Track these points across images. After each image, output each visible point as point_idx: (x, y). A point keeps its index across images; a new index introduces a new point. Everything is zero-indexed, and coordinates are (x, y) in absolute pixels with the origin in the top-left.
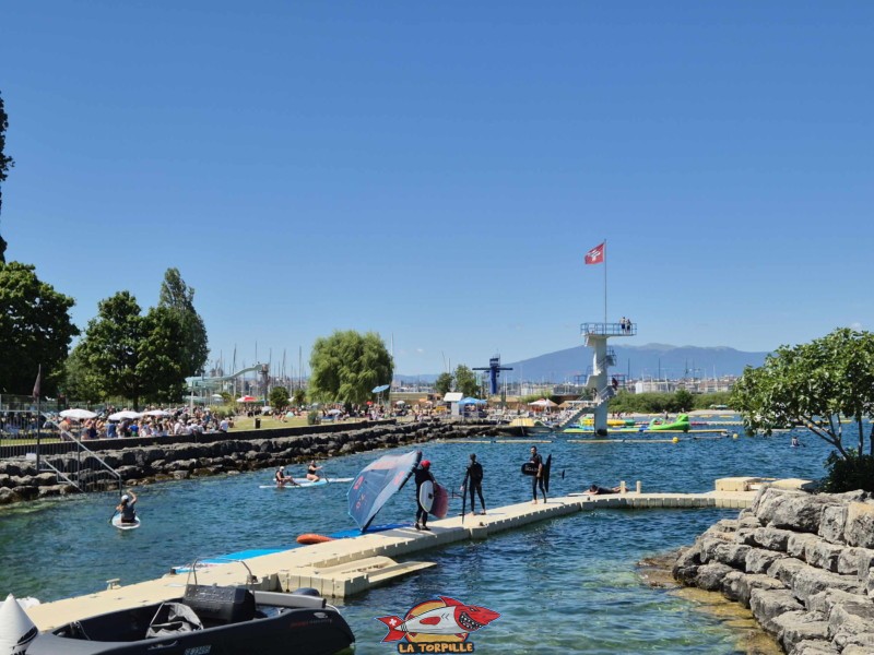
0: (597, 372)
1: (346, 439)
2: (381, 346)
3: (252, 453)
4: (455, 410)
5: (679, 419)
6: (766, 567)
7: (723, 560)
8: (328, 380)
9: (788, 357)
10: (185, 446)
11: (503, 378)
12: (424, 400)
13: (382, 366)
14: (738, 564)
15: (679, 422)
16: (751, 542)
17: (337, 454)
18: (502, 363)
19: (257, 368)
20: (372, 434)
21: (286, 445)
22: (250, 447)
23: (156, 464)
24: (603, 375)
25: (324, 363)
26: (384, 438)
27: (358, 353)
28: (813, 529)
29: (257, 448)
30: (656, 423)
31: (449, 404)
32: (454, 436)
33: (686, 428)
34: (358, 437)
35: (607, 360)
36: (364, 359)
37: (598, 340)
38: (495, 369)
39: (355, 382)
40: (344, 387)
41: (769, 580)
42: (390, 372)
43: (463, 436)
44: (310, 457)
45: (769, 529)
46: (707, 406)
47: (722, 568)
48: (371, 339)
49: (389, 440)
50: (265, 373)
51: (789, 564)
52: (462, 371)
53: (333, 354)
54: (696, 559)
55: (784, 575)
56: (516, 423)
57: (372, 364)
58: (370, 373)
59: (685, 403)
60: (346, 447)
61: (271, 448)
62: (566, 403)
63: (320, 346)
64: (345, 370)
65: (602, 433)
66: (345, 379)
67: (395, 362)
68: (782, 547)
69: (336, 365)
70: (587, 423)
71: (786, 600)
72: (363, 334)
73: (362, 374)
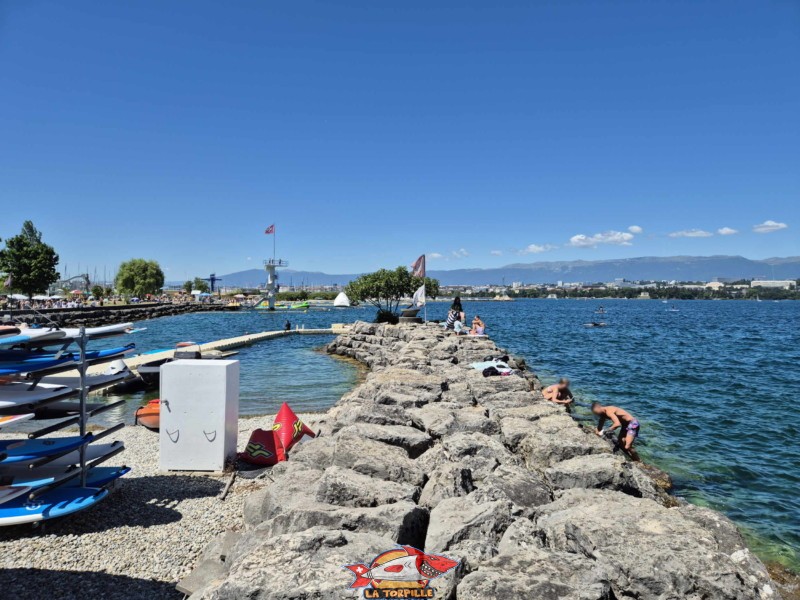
0: (270, 282)
1: (154, 311)
2: (157, 267)
3: (112, 317)
4: (197, 299)
5: (305, 303)
6: (359, 346)
7: (345, 345)
8: (129, 283)
9: (365, 278)
10: (79, 313)
11: (217, 284)
12: (177, 294)
13: (159, 278)
14: (350, 346)
15: (304, 304)
16: (354, 339)
17: (151, 318)
18: (217, 276)
19: (82, 276)
20: (165, 309)
21: (127, 313)
22: (111, 314)
23: (67, 320)
24: (273, 284)
25: (126, 275)
26: (171, 310)
27: (145, 269)
28: (374, 334)
29: (114, 314)
30: (295, 305)
31: (194, 296)
32: (202, 310)
33: (308, 307)
34: (159, 310)
35: (275, 277)
36: (148, 273)
37: (271, 268)
38: (213, 279)
39: (144, 284)
40: (137, 287)
41: (361, 349)
42: (163, 280)
43: (206, 310)
44: (139, 318)
45: (360, 334)
46: (314, 298)
47: (344, 348)
48: (151, 263)
49: (174, 312)
50: (87, 278)
51: (368, 345)
52: (197, 281)
53: (131, 270)
54: (335, 346)
55: (366, 347)
56: (231, 305)
57: (152, 276)
58: (152, 280)
59: (304, 296)
60: (154, 314)
61: (120, 314)
62: (250, 296)
63: (124, 266)
64: (137, 278)
65: (272, 309)
66: (138, 283)
67: (165, 275)
68: (364, 340)
69: (133, 276)
70: (265, 305)
71: (367, 354)
72: (147, 261)
73: (148, 280)
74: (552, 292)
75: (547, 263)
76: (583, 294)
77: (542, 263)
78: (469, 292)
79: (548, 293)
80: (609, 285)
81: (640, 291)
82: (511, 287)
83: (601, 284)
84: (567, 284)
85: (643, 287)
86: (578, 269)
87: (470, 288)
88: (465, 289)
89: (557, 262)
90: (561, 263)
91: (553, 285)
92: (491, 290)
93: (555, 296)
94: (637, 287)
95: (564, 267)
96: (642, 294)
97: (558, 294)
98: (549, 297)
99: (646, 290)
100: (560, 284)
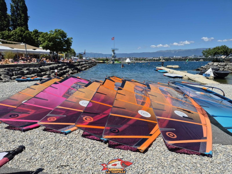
24: (114, 55)
35: (114, 53)
74: (173, 59)
75: (170, 50)
76: (182, 60)
77: (169, 50)
78: (147, 59)
79: (171, 59)
80: (190, 57)
81: (200, 59)
82: (160, 58)
83: (187, 57)
84: (177, 57)
85: (201, 57)
86: (180, 52)
87: (147, 58)
88: (146, 58)
89: (173, 50)
90: (175, 50)
91: (172, 57)
92: (154, 59)
93: (174, 61)
94: (199, 58)
95: (175, 51)
96: (201, 60)
97: (174, 60)
98: (172, 61)
99: (202, 58)
100: (175, 57)
